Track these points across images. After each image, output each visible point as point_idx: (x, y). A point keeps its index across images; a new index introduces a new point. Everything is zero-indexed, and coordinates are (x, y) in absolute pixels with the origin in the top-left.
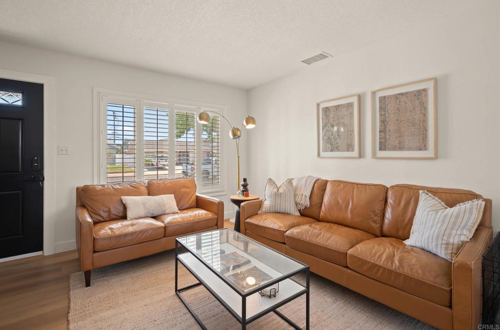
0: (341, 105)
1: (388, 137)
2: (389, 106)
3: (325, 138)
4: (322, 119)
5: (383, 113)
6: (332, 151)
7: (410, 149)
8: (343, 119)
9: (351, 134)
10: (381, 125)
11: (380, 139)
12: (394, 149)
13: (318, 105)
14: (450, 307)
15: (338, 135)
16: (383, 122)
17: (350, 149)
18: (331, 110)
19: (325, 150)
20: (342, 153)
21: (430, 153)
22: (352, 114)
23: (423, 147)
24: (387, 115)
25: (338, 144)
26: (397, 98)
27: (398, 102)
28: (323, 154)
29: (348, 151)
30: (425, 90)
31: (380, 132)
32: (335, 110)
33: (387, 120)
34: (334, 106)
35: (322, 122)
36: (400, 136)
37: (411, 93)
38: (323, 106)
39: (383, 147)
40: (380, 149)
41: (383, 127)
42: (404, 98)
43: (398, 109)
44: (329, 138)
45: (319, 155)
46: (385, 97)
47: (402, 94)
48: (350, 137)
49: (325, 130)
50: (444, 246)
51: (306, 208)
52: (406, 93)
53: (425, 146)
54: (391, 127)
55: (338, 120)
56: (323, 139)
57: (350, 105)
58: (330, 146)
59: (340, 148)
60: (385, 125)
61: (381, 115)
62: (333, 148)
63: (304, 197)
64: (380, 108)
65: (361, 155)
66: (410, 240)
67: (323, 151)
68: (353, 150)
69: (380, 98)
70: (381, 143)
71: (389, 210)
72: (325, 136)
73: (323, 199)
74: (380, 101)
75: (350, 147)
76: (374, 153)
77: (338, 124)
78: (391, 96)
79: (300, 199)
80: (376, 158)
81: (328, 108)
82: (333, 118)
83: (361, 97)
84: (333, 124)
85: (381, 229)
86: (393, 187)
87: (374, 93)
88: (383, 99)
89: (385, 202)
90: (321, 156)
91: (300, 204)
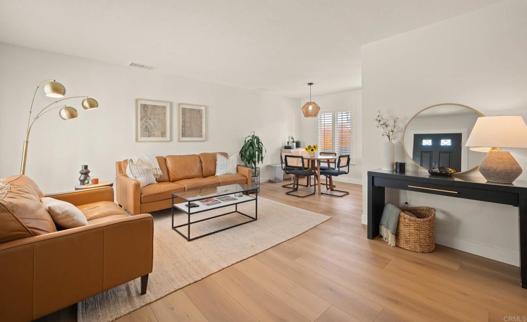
0: (157, 106)
1: (186, 130)
2: (187, 113)
3: (144, 127)
4: (141, 112)
5: (184, 117)
6: (149, 136)
7: (196, 137)
8: (158, 115)
9: (164, 127)
10: (183, 124)
11: (182, 131)
12: (189, 136)
13: (137, 100)
14: (247, 183)
15: (154, 126)
16: (184, 122)
18: (149, 108)
19: (143, 136)
20: (158, 138)
21: (203, 138)
22: (165, 114)
23: (200, 136)
24: (186, 118)
25: (155, 132)
26: (190, 111)
27: (191, 113)
28: (140, 139)
29: (162, 137)
30: (201, 110)
31: (182, 127)
32: (152, 108)
33: (186, 121)
34: (152, 105)
35: (141, 115)
36: (191, 130)
37: (197, 110)
38: (140, 102)
39: (184, 135)
40: (182, 136)
42: (193, 112)
43: (191, 117)
44: (146, 127)
45: (137, 140)
47: (192, 109)
49: (143, 121)
50: (234, 170)
51: (160, 176)
52: (194, 110)
53: (202, 135)
54: (187, 125)
55: (155, 115)
56: (141, 128)
57: (164, 108)
58: (147, 133)
59: (156, 135)
61: (182, 118)
62: (150, 134)
63: (158, 170)
64: (182, 114)
65: (171, 140)
66: (218, 173)
67: (141, 136)
68: (165, 137)
69: (182, 108)
70: (182, 133)
71: (203, 165)
72: (143, 125)
73: (168, 168)
74: (182, 110)
75: (163, 134)
76: (179, 138)
77: (154, 118)
78: (187, 109)
79: (156, 171)
80: (179, 141)
81: (146, 105)
82: (150, 113)
83: (171, 104)
84: (150, 117)
85: (202, 174)
86: (202, 154)
87: (179, 104)
88: (184, 109)
89: (201, 161)
90: (138, 140)
91: (156, 175)
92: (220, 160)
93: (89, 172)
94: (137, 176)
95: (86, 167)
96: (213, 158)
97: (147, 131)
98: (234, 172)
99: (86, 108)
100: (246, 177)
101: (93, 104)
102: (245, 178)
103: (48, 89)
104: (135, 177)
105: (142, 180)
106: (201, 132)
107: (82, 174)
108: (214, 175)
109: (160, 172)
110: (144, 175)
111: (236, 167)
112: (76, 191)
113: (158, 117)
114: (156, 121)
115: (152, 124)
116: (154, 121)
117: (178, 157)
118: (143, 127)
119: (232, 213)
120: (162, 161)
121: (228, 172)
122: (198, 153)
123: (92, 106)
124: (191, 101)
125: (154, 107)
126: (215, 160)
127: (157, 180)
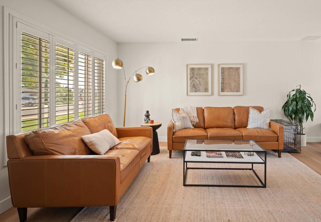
0: (201, 68)
1: (225, 86)
2: (226, 72)
4: (190, 74)
5: (223, 75)
6: (196, 92)
7: (234, 91)
8: (202, 75)
9: (207, 84)
10: (222, 80)
11: (221, 87)
12: (227, 91)
13: (187, 66)
14: (278, 141)
15: (200, 84)
16: (223, 79)
17: (206, 91)
18: (196, 70)
19: (191, 91)
20: (202, 93)
21: (240, 93)
22: (207, 73)
23: (238, 91)
24: (225, 76)
25: (200, 88)
26: (229, 69)
27: (229, 71)
28: (190, 93)
29: (205, 92)
30: (239, 68)
31: (222, 83)
32: (198, 70)
33: (225, 78)
34: (198, 68)
35: (190, 76)
36: (230, 86)
37: (234, 68)
38: (190, 67)
40: (222, 91)
41: (223, 81)
42: (231, 70)
43: (229, 74)
44: (194, 85)
46: (224, 68)
47: (231, 68)
48: (206, 85)
49: (191, 80)
50: (266, 125)
51: (197, 123)
52: (232, 68)
53: (239, 90)
54: (226, 81)
55: (200, 75)
57: (207, 69)
58: (195, 89)
59: (201, 90)
60: (224, 81)
61: (222, 76)
62: (196, 90)
63: (195, 117)
64: (222, 73)
65: (212, 94)
66: (250, 126)
67: (190, 92)
68: (208, 92)
69: (222, 68)
70: (222, 89)
71: (236, 117)
72: (191, 83)
73: (204, 117)
74: (222, 69)
75: (206, 90)
76: (219, 93)
77: (200, 78)
78: (226, 68)
79: (193, 119)
80: (219, 95)
81: (193, 68)
82: (197, 74)
83: (212, 66)
84: (196, 77)
85: (235, 126)
86: (236, 107)
87: (219, 65)
88: (223, 69)
89: (234, 113)
90: (188, 95)
91: (193, 121)
92: (253, 114)
93: (150, 115)
94: (176, 121)
95: (148, 112)
96: (246, 111)
97: (195, 88)
98: (266, 127)
99: (147, 74)
100: (277, 134)
101: (151, 70)
102: (275, 135)
103: (113, 64)
104: (175, 122)
105: (179, 125)
106: (239, 87)
107: (146, 116)
108: (246, 127)
109: (197, 120)
110: (180, 121)
111: (268, 121)
112: (142, 127)
113: (202, 76)
114: (201, 80)
115: (198, 82)
116: (199, 79)
117: (213, 109)
118: (191, 84)
119: (247, 169)
120: (200, 111)
121: (259, 126)
122: (233, 106)
123: (150, 72)
124: (230, 61)
125: (199, 69)
126: (248, 113)
127: (193, 125)
